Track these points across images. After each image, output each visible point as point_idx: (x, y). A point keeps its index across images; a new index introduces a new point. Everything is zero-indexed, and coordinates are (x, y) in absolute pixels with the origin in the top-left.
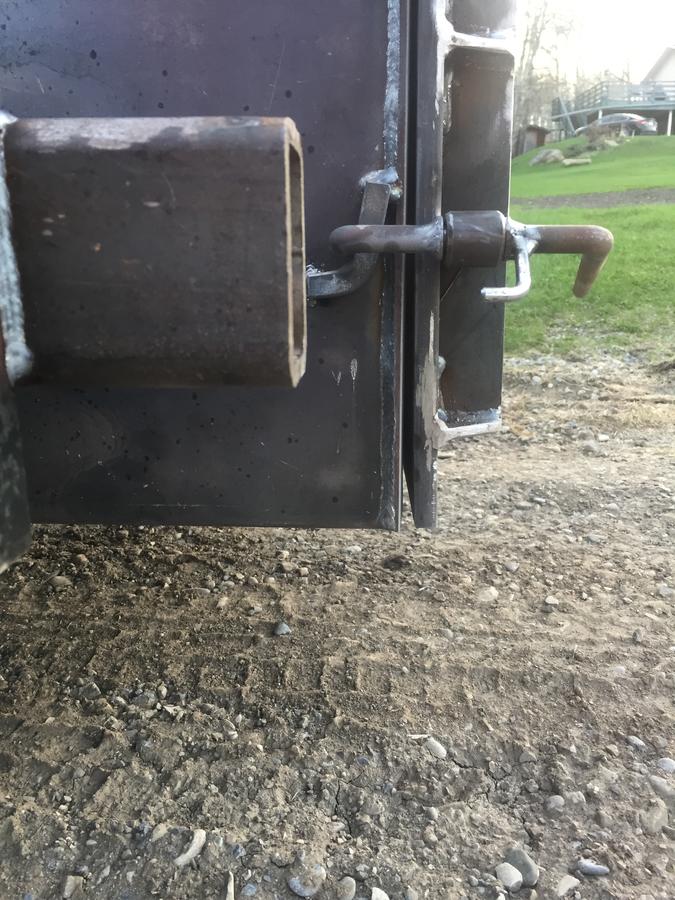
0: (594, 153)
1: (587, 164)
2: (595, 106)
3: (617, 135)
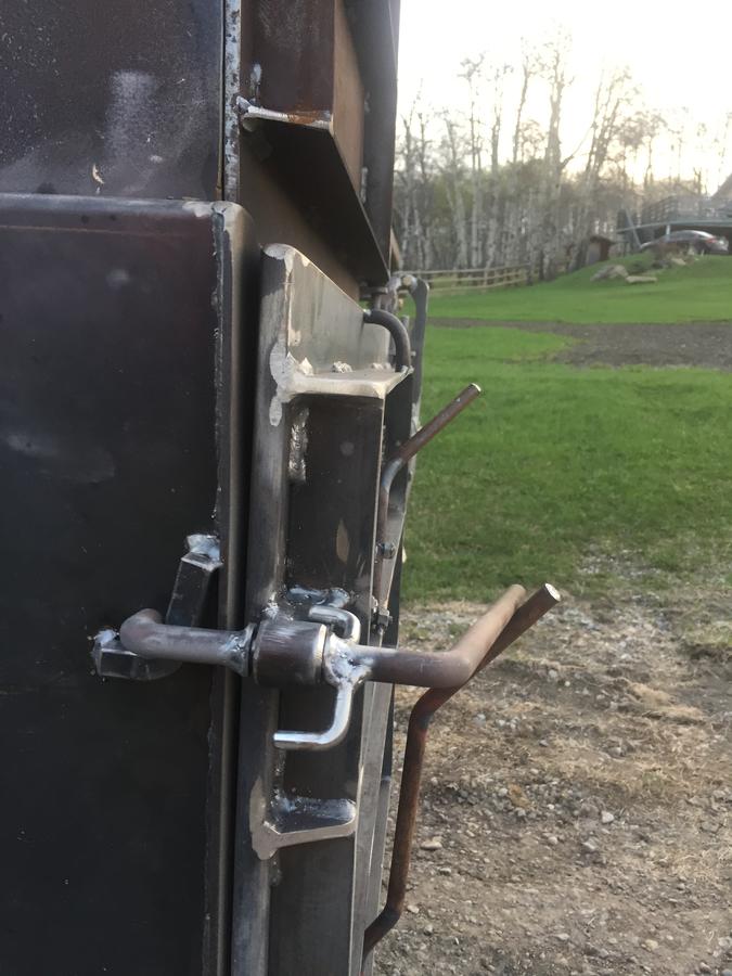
0: (659, 272)
1: (652, 282)
2: (662, 221)
3: (685, 253)
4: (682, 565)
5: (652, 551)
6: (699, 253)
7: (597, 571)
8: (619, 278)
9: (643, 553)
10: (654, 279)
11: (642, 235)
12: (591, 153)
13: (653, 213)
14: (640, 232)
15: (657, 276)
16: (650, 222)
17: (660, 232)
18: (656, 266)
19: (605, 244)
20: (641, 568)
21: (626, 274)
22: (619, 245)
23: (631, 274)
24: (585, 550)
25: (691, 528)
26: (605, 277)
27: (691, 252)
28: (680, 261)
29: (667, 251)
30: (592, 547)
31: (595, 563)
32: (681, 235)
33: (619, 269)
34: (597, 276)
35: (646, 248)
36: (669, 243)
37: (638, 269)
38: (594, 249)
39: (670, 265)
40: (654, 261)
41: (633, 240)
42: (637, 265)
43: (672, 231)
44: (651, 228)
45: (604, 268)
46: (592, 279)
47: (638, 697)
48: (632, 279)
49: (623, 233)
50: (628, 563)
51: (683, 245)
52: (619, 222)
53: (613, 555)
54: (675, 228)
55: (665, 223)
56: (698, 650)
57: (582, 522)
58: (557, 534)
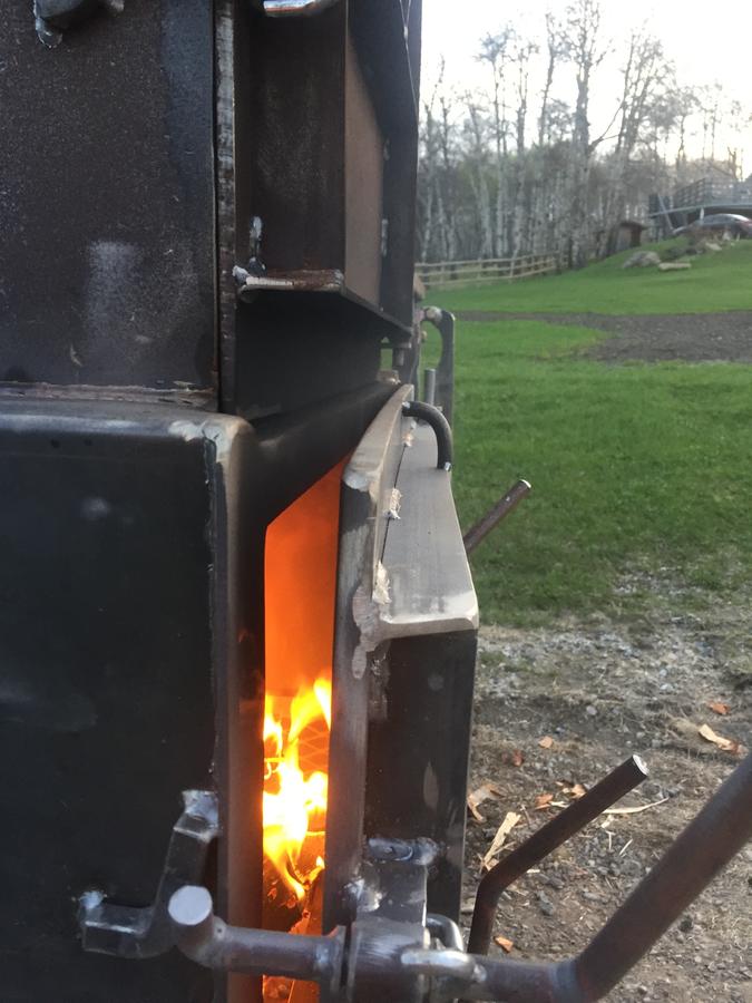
0: (693, 258)
1: (684, 269)
2: (696, 204)
3: (720, 238)
4: (723, 582)
5: (692, 568)
6: (735, 237)
7: (635, 590)
8: (652, 265)
9: (682, 571)
10: (688, 265)
11: (675, 219)
12: (620, 135)
13: (686, 196)
14: (672, 216)
15: (691, 262)
16: (682, 206)
17: (694, 216)
18: (690, 252)
19: (636, 229)
20: (680, 586)
21: (659, 261)
22: (651, 229)
23: (664, 260)
24: (621, 568)
25: (732, 541)
26: (637, 264)
27: (726, 236)
28: (715, 247)
29: (703, 235)
30: (629, 564)
31: (631, 582)
32: (716, 220)
33: (652, 255)
34: (628, 263)
35: (678, 234)
36: (704, 228)
37: (670, 256)
38: (625, 235)
39: (705, 250)
40: (687, 247)
41: (665, 225)
42: (669, 251)
43: (705, 215)
44: (684, 212)
45: (636, 255)
46: (624, 266)
47: (680, 734)
48: (664, 266)
49: (654, 217)
50: (667, 582)
51: (717, 230)
52: (650, 205)
53: (651, 573)
54: (709, 211)
55: (698, 207)
56: (742, 680)
57: (617, 538)
58: (591, 550)
